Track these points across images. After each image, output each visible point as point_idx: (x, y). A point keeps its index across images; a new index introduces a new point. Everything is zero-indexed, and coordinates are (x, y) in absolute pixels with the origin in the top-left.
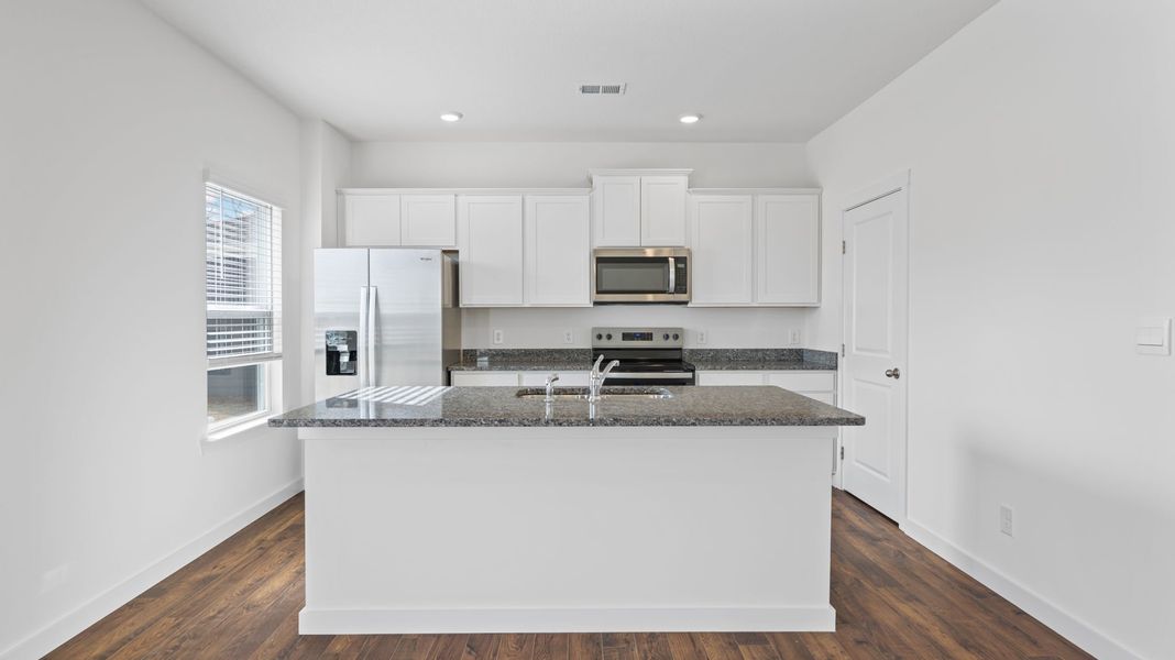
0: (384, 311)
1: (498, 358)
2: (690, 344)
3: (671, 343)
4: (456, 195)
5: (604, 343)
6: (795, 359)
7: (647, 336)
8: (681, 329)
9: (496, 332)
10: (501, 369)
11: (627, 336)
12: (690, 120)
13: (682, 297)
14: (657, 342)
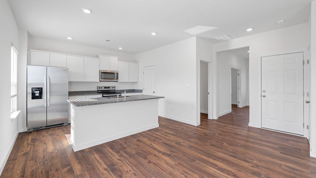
0: (52, 82)
1: (75, 93)
2: (116, 89)
3: (113, 89)
4: (66, 55)
5: (100, 89)
6: (133, 91)
7: (109, 88)
8: (115, 86)
9: (74, 87)
10: (82, 95)
11: (105, 88)
12: (120, 48)
13: (117, 80)
14: (111, 89)
